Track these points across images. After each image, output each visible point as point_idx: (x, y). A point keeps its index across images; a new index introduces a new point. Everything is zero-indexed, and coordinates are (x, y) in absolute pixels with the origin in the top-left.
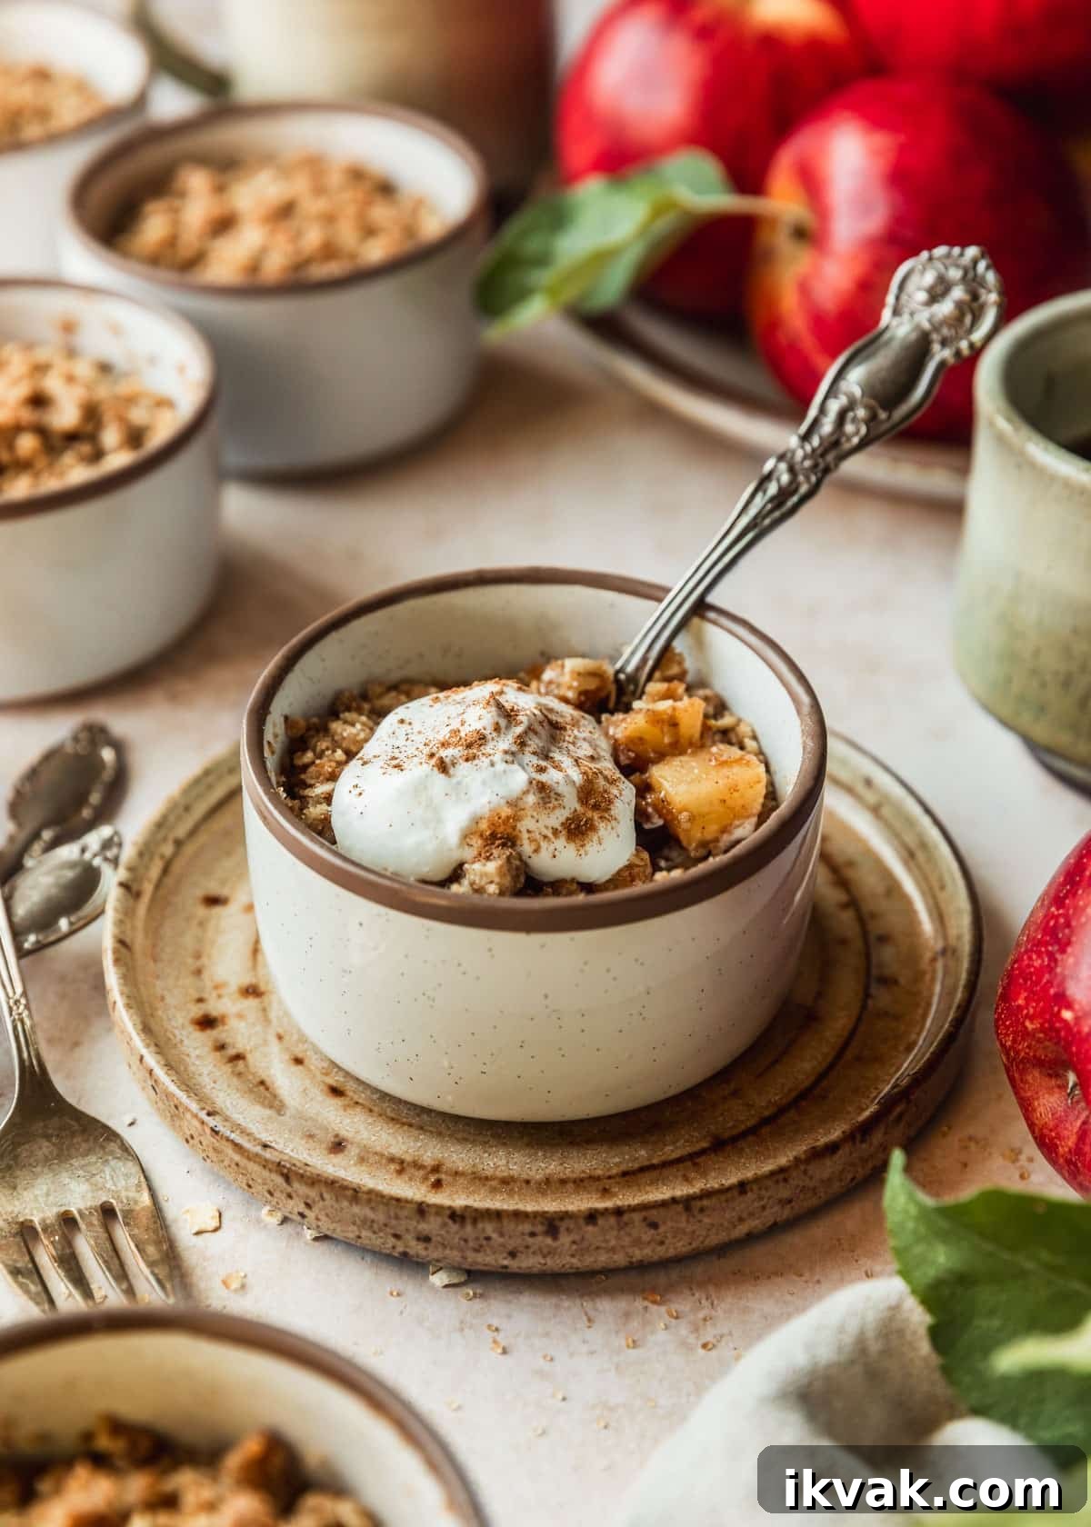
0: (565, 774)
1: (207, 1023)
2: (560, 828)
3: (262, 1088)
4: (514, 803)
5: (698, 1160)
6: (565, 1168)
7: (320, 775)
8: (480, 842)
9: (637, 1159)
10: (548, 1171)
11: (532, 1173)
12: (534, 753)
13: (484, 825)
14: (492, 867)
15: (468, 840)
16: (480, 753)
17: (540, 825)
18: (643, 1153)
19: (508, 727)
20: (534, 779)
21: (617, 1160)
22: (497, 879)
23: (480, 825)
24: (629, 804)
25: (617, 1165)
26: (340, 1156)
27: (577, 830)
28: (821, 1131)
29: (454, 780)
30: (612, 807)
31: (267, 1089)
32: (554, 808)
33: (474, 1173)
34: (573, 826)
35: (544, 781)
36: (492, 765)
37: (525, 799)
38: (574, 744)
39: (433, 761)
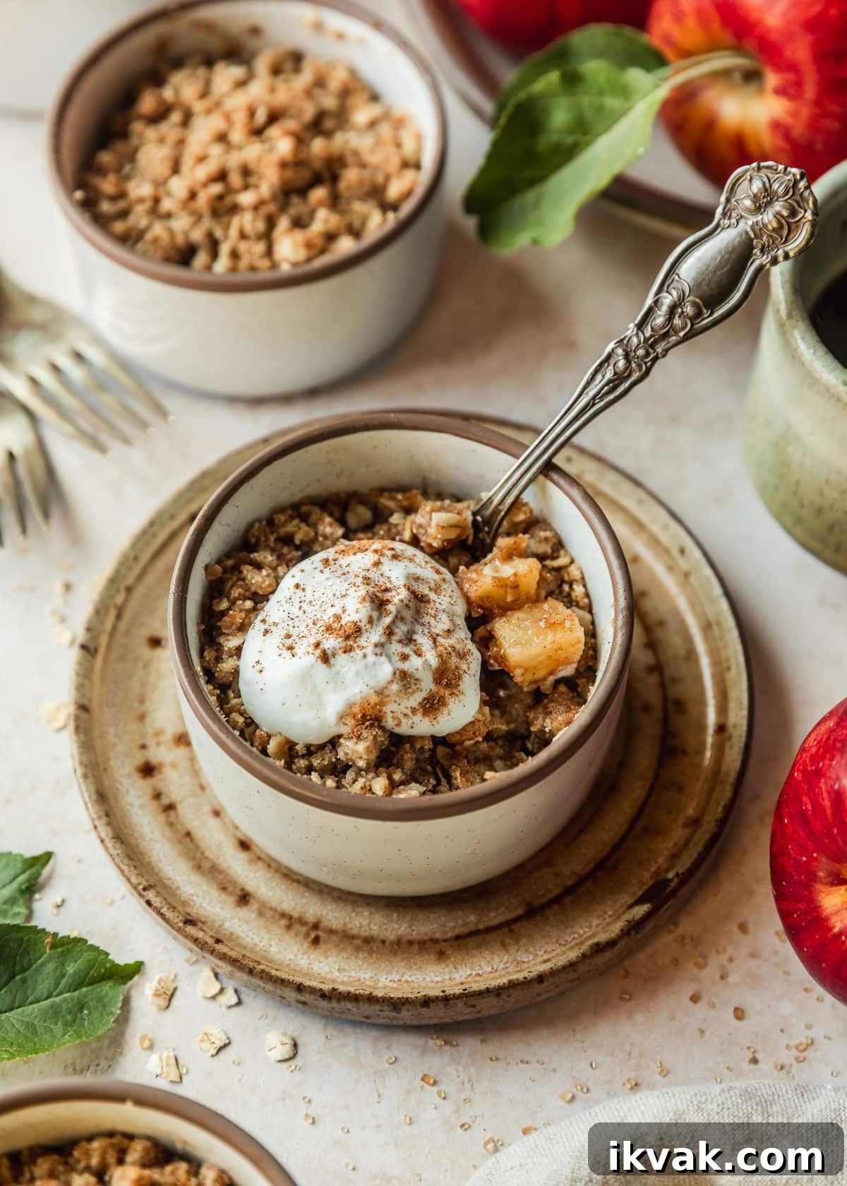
0: (424, 662)
1: (148, 770)
2: (417, 707)
3: (187, 839)
4: (380, 693)
5: (514, 927)
6: (413, 930)
7: (233, 624)
8: (353, 722)
9: (468, 924)
10: (400, 932)
11: (388, 933)
12: (400, 641)
13: (356, 709)
14: (361, 747)
15: (344, 720)
16: (355, 645)
17: (402, 706)
18: (472, 918)
19: (379, 619)
20: (398, 669)
21: (452, 924)
22: (365, 757)
23: (353, 709)
24: (474, 676)
25: (453, 929)
26: (245, 909)
27: (432, 706)
28: (609, 903)
29: (334, 670)
30: (460, 683)
31: (192, 840)
32: (413, 692)
33: (343, 931)
34: (428, 706)
35: (406, 669)
36: (365, 656)
37: (389, 688)
38: (435, 617)
39: (318, 652)
